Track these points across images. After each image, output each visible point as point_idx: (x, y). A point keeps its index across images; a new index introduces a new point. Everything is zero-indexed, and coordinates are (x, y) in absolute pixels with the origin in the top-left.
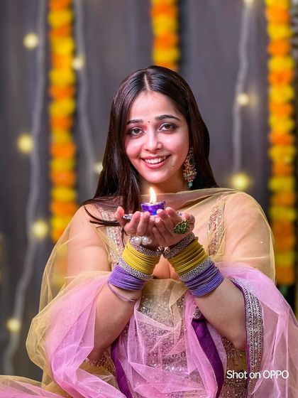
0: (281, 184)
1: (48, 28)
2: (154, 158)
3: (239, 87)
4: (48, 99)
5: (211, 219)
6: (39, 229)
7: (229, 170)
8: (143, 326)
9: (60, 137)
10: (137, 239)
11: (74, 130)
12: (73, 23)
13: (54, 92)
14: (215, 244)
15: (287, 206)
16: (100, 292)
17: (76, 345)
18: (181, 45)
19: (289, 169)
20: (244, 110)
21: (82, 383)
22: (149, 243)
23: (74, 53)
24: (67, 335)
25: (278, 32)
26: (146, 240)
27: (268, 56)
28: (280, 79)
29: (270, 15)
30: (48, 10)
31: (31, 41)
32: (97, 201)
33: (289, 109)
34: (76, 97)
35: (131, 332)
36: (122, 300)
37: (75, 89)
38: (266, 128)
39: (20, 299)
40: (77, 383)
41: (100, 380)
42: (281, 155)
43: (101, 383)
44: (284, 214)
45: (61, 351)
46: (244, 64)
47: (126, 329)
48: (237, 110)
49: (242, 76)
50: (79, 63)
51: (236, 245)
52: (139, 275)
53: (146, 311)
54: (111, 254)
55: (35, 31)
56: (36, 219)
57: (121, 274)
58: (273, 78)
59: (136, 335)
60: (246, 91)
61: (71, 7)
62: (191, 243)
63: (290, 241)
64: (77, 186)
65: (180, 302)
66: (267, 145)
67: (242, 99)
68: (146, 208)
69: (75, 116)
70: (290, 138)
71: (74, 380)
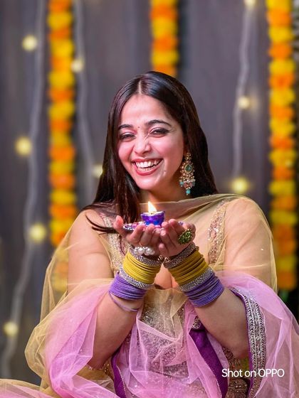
0: (282, 188)
1: (47, 31)
2: (143, 161)
3: (240, 90)
4: (47, 101)
5: (212, 227)
6: (36, 233)
7: (229, 174)
8: (146, 335)
9: (59, 140)
10: (141, 249)
11: (73, 132)
12: (72, 26)
13: (53, 94)
14: (215, 252)
15: (288, 210)
16: (102, 300)
17: (75, 353)
18: (180, 47)
19: (290, 173)
20: (245, 113)
21: (80, 390)
22: (152, 254)
23: (74, 56)
24: (67, 343)
25: (279, 35)
26: (149, 251)
27: (269, 59)
28: (281, 82)
29: (272, 18)
30: (47, 12)
31: (30, 43)
32: (97, 207)
33: (290, 112)
34: (75, 99)
35: (133, 340)
36: (123, 310)
37: (74, 91)
38: (267, 132)
39: (17, 303)
40: (74, 389)
41: (97, 386)
42: (282, 159)
43: (98, 388)
44: (285, 219)
45: (60, 359)
46: (245, 67)
47: (129, 337)
48: (237, 114)
49: (242, 79)
50: (78, 66)
51: (237, 253)
52: (140, 284)
53: (149, 320)
54: (113, 261)
55: (34, 33)
56: (33, 222)
57: (122, 284)
58: (273, 82)
59: (138, 344)
60: (246, 94)
61: (70, 9)
62: (192, 253)
63: (291, 246)
64: (77, 189)
65: (180, 313)
66: (268, 149)
67: (243, 102)
68: (146, 219)
69: (74, 119)
70: (291, 142)
71: (71, 387)
